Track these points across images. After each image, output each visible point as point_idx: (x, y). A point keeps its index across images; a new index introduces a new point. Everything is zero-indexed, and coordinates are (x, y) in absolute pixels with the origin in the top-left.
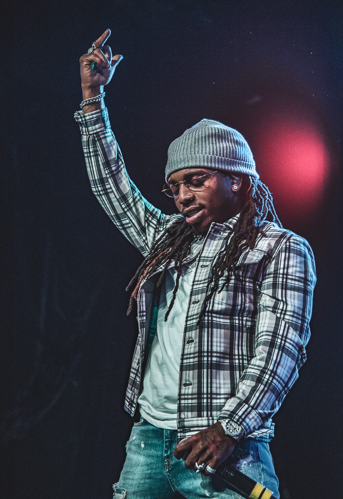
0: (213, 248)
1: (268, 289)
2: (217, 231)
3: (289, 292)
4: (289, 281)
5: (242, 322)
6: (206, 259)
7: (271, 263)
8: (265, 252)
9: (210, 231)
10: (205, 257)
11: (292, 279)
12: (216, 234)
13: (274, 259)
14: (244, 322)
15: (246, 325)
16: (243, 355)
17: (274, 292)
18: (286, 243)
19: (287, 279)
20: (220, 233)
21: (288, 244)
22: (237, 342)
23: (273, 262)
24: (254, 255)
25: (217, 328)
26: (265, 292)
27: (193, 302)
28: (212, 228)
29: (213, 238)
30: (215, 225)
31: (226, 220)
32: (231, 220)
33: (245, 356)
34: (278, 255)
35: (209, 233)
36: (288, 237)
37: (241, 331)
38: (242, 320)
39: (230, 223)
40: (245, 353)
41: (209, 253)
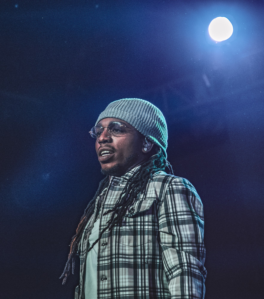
0: (114, 197)
1: (164, 227)
2: (117, 183)
3: (181, 226)
4: (179, 217)
5: (144, 261)
6: (109, 206)
7: (161, 206)
8: (154, 198)
9: (111, 184)
10: (107, 205)
11: (181, 215)
12: (116, 185)
13: (162, 202)
14: (146, 260)
15: (148, 262)
16: (145, 287)
17: (170, 229)
18: (169, 186)
19: (177, 215)
20: (119, 185)
21: (170, 187)
22: (140, 277)
23: (163, 204)
24: (146, 203)
25: (122, 267)
26: (162, 230)
27: (102, 244)
28: (112, 181)
29: (114, 189)
30: (114, 178)
31: (123, 174)
32: (127, 173)
33: (148, 287)
34: (165, 198)
35: (110, 185)
36: (169, 181)
37: (143, 267)
38: (144, 258)
39: (127, 176)
40: (147, 284)
41: (111, 201)
